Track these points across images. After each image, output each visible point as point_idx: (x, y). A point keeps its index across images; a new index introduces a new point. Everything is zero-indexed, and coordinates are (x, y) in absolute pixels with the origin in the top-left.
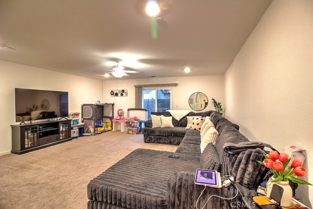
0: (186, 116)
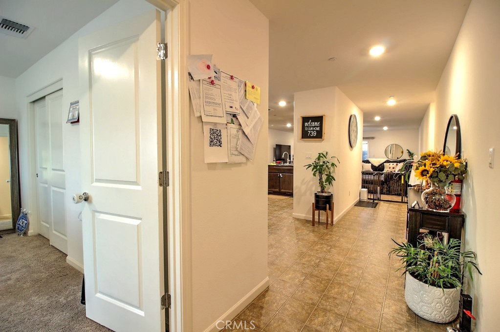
0: (383, 163)
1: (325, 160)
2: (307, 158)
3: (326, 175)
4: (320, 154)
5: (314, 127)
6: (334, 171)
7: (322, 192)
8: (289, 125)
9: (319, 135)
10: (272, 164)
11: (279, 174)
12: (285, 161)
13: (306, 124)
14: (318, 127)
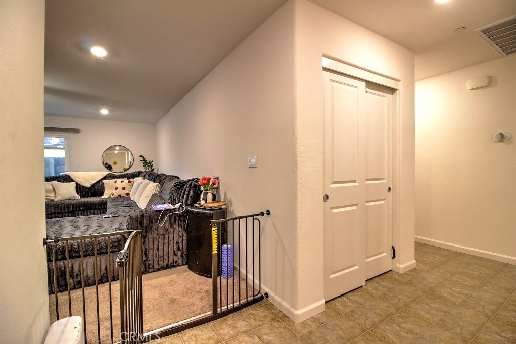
0: (101, 180)
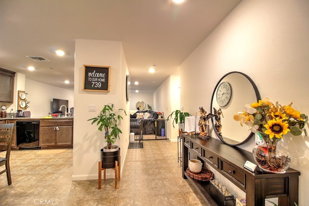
0: (136, 113)
1: (111, 112)
2: (91, 111)
3: (112, 128)
4: (105, 106)
5: (99, 78)
6: (120, 124)
7: (109, 148)
8: (67, 82)
9: (105, 87)
10: (47, 117)
11: (55, 127)
12: (62, 113)
13: (90, 74)
14: (103, 78)
